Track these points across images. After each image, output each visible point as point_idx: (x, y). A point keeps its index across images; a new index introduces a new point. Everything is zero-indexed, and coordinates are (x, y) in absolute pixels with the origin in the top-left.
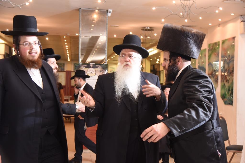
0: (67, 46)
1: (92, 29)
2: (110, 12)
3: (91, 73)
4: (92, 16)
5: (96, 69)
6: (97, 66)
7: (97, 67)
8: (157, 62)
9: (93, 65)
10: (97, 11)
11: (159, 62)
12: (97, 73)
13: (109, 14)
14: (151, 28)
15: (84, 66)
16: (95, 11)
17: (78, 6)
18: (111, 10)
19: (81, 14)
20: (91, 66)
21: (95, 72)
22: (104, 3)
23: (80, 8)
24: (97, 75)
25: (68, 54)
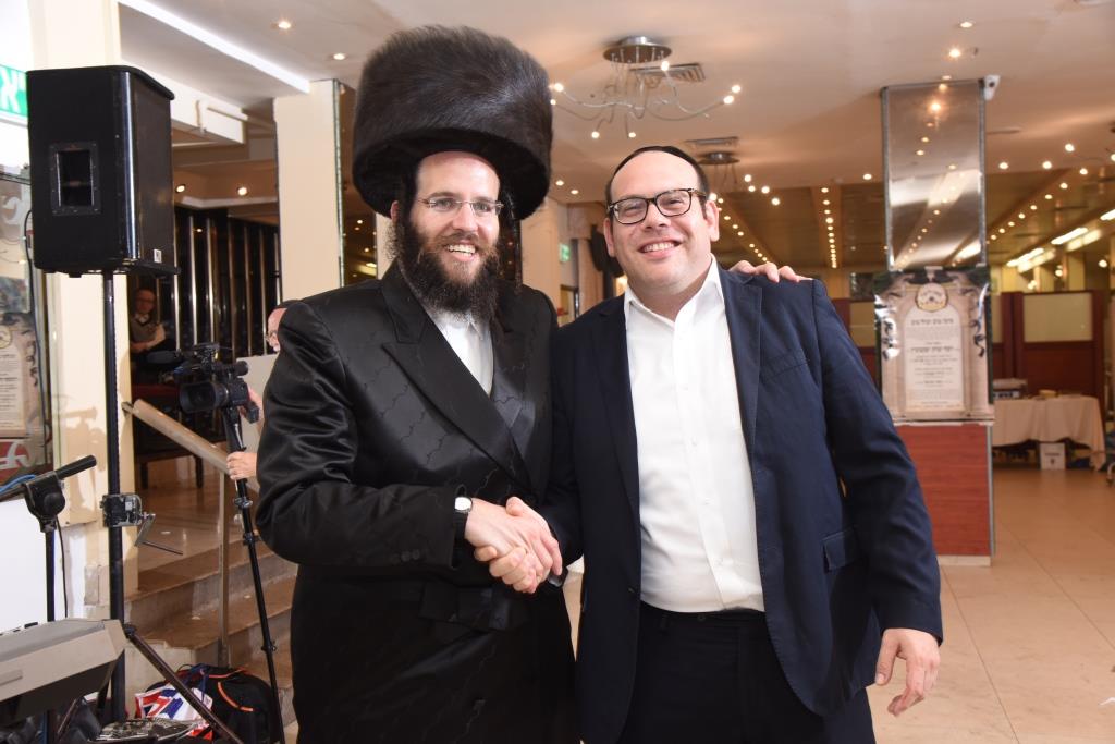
0: (830, 220)
1: (920, 153)
2: (992, 85)
3: (932, 299)
4: (926, 109)
5: (949, 286)
6: (950, 274)
7: (950, 280)
9: (937, 273)
10: (943, 87)
12: (952, 300)
13: (989, 93)
15: (906, 280)
16: (936, 88)
17: (877, 80)
18: (995, 79)
19: (887, 106)
20: (931, 276)
21: (944, 297)
22: (973, 56)
23: (885, 88)
24: (953, 306)
25: (832, 246)
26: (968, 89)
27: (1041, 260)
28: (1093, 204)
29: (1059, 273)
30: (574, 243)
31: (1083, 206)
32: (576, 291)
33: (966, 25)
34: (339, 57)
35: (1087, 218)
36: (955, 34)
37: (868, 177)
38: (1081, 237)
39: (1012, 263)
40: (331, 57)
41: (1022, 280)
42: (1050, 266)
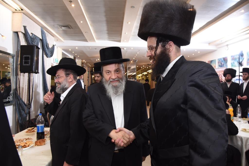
10: (132, 60)
18: (137, 60)
26: (135, 61)
27: (141, 75)
29: (143, 77)
30: (89, 72)
32: (88, 77)
34: (76, 54)
35: (146, 71)
36: (134, 57)
38: (145, 73)
39: (138, 75)
40: (75, 54)
41: (139, 78)
42: (142, 76)
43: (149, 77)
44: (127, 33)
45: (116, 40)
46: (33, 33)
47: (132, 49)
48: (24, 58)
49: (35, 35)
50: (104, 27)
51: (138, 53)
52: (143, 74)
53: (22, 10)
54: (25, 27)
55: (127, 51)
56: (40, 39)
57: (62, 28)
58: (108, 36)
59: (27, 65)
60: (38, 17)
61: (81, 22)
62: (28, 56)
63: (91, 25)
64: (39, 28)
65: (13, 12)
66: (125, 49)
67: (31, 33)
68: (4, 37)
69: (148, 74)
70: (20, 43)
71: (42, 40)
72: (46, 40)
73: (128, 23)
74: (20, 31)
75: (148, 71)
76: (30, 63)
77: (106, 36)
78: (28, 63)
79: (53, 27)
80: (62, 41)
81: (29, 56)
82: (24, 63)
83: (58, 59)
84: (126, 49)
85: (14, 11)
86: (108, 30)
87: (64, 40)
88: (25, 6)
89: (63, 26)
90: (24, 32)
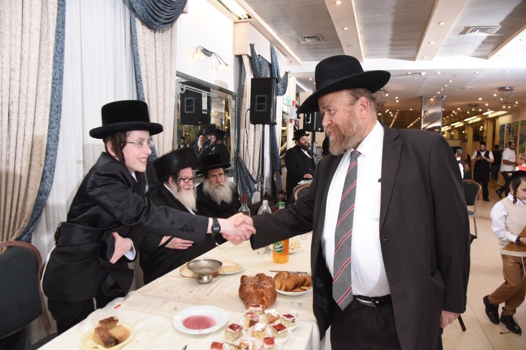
4: (429, 100)
8: (481, 129)
11: (483, 129)
13: (444, 99)
14: (475, 104)
16: (433, 97)
17: (421, 95)
18: (445, 96)
19: (423, 100)
22: (442, 93)
23: (421, 97)
26: (439, 99)
27: (447, 129)
28: (462, 117)
29: (452, 133)
31: (459, 117)
33: (442, 89)
35: (460, 120)
36: (440, 90)
37: (411, 110)
38: (458, 124)
42: (449, 131)
43: (466, 132)
44: (432, 43)
45: (405, 56)
46: (261, 54)
47: (439, 73)
48: (257, 100)
49: (262, 58)
50: (387, 34)
51: (451, 81)
52: (453, 126)
53: (249, 17)
54: (252, 46)
55: (425, 79)
56: (269, 63)
57: (305, 40)
58: (392, 49)
59: (262, 110)
60: (269, 25)
61: (346, 29)
62: (262, 96)
63: (361, 31)
64: (268, 43)
65: (235, 23)
66: (423, 74)
67: (259, 55)
68: (228, 67)
69: (467, 126)
70: (245, 73)
71: (271, 66)
72: (277, 63)
73: (439, 24)
74: (245, 53)
75: (465, 120)
76: (266, 108)
77: (387, 50)
78: (264, 108)
79: (289, 40)
80: (298, 63)
81: (266, 96)
82: (256, 107)
83: (290, 97)
84: (425, 75)
85: (237, 20)
86: (392, 40)
87: (302, 61)
88: (256, 11)
89: (308, 38)
90: (250, 55)
